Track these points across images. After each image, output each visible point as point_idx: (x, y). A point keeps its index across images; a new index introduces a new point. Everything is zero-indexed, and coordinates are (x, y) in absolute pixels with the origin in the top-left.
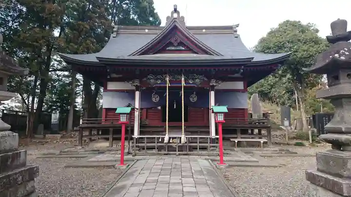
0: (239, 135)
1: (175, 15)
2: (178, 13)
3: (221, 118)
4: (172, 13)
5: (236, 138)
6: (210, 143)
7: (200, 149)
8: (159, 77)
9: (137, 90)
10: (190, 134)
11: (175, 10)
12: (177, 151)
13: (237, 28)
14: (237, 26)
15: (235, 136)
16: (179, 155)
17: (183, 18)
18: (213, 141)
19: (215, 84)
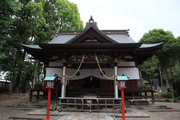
0: (134, 97)
1: (91, 22)
2: (93, 20)
3: (123, 85)
4: (90, 20)
5: (132, 99)
6: (115, 103)
7: (107, 107)
8: (79, 57)
9: (64, 66)
10: (100, 97)
11: (91, 19)
12: (91, 109)
13: (128, 31)
14: (129, 30)
15: (131, 97)
16: (92, 112)
17: (96, 23)
18: (117, 102)
19: (117, 62)
